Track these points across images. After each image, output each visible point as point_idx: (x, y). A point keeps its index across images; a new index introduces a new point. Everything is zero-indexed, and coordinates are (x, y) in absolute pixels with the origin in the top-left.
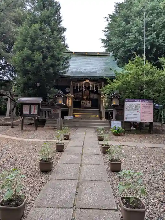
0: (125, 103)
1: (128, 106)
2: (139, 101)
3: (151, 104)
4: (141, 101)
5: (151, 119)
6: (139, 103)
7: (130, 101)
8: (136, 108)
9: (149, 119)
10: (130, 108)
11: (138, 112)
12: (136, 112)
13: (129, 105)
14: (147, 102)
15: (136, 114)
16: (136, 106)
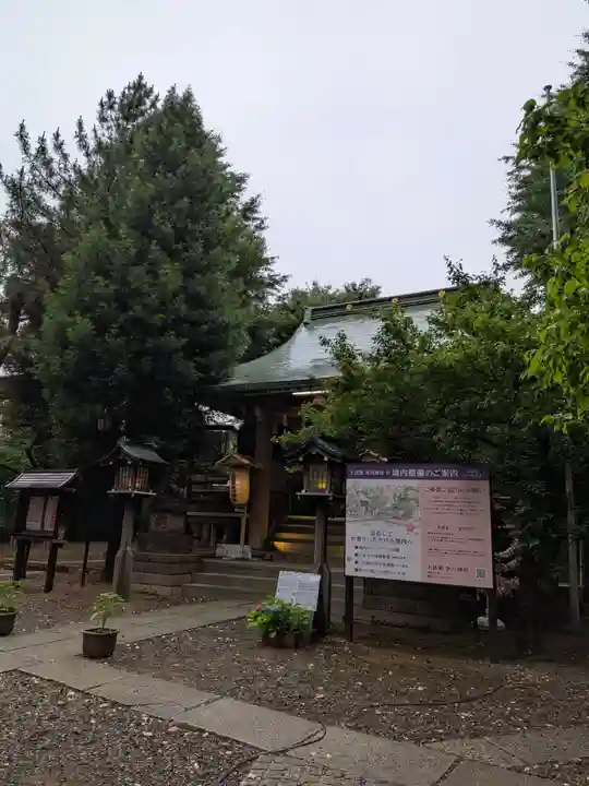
0: (350, 482)
1: (363, 498)
2: (412, 472)
3: (475, 490)
4: (421, 473)
5: (481, 574)
6: (414, 483)
7: (373, 473)
8: (401, 510)
9: (466, 570)
10: (371, 506)
11: (410, 529)
12: (399, 531)
13: (366, 494)
14: (454, 478)
15: (398, 541)
16: (401, 499)
